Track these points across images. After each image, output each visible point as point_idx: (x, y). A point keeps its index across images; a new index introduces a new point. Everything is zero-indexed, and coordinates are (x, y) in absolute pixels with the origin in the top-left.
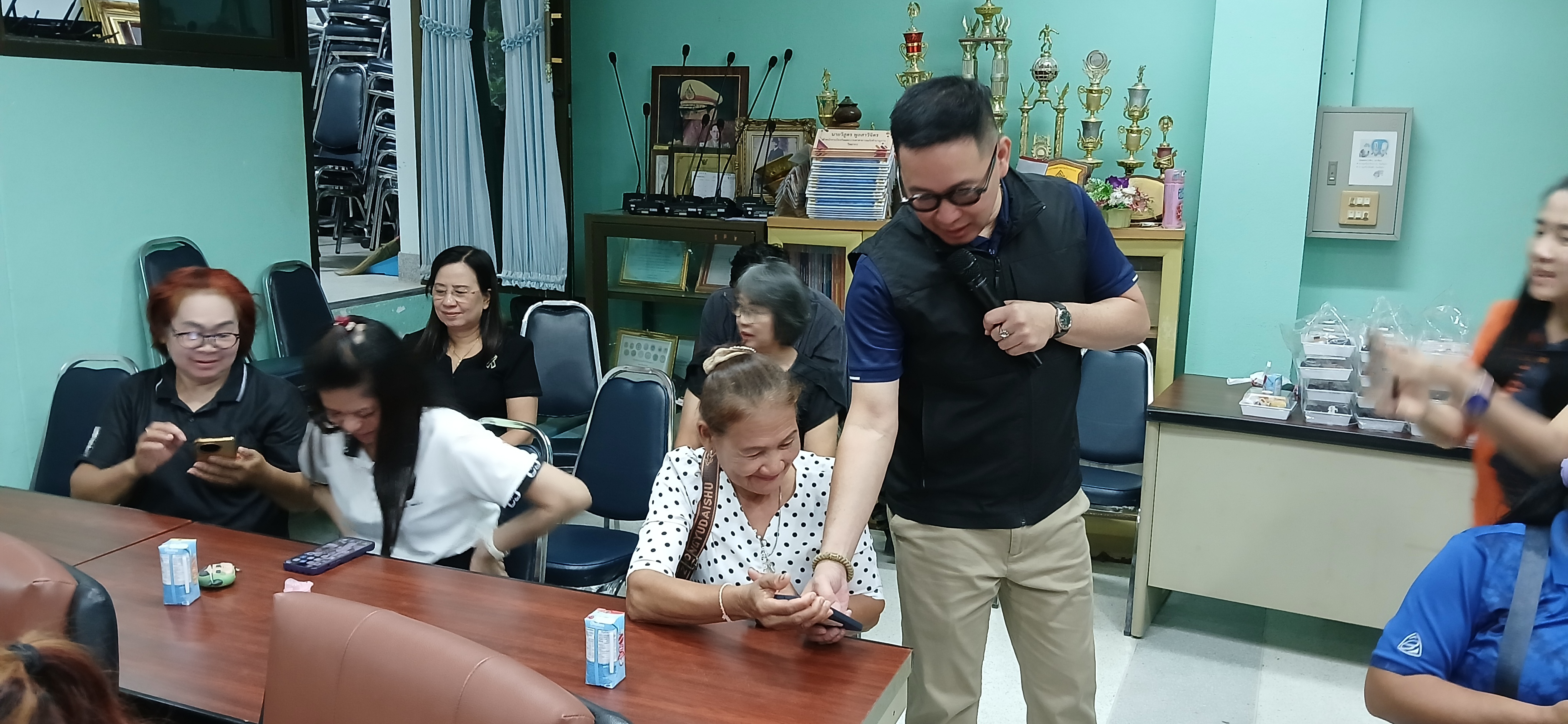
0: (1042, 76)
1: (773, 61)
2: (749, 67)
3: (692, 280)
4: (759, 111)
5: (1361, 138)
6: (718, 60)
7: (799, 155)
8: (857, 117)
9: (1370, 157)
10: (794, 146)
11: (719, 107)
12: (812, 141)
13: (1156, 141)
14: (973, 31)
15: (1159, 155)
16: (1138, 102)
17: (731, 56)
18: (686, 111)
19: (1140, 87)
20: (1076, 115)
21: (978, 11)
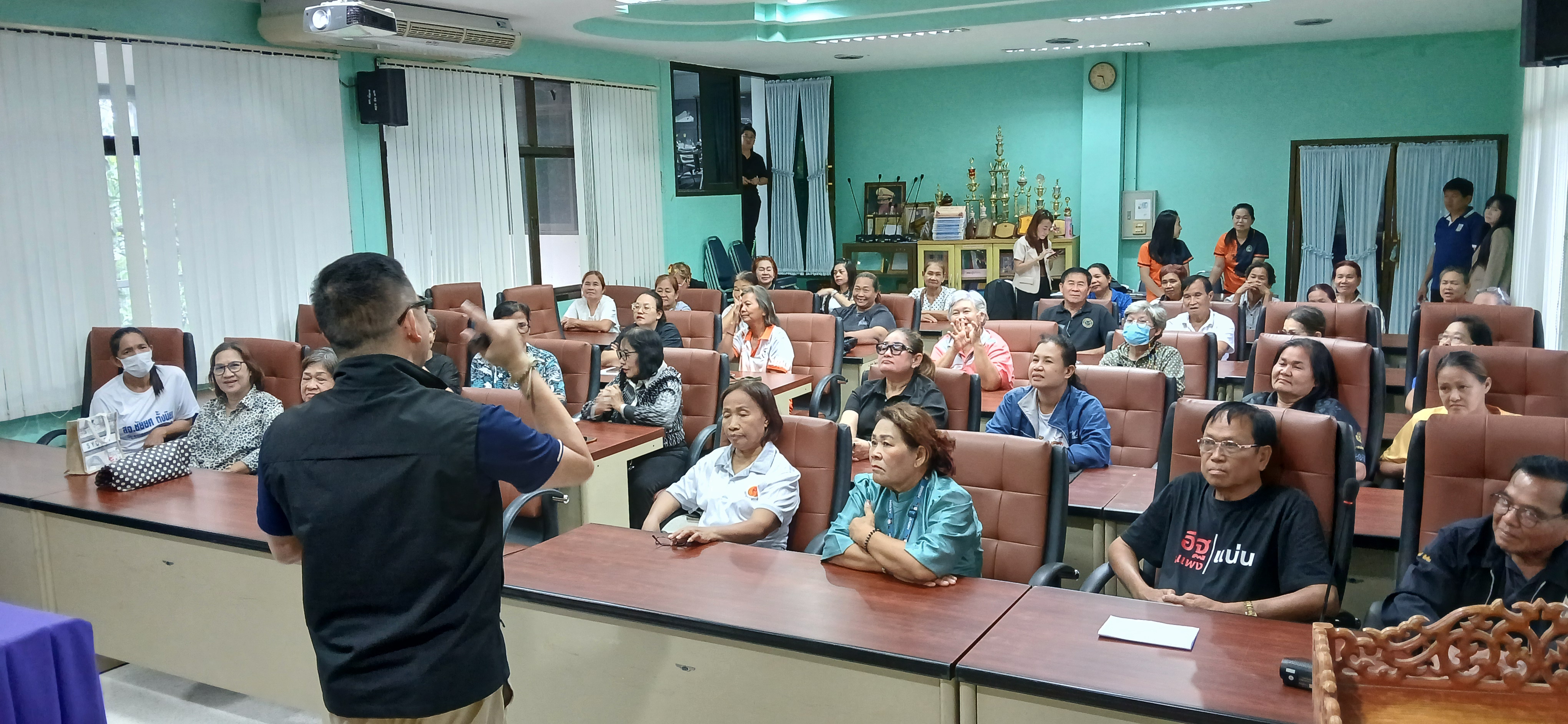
0: (1021, 184)
1: (916, 179)
2: (905, 182)
3: (885, 269)
4: (910, 199)
5: (1138, 202)
6: (893, 179)
7: (929, 217)
8: (951, 201)
9: (1142, 209)
10: (926, 213)
11: (894, 198)
12: (934, 212)
13: (1065, 207)
14: (995, 167)
15: (1066, 212)
16: (1057, 192)
17: (898, 178)
18: (880, 200)
19: (1057, 187)
20: (1035, 197)
21: (996, 160)
